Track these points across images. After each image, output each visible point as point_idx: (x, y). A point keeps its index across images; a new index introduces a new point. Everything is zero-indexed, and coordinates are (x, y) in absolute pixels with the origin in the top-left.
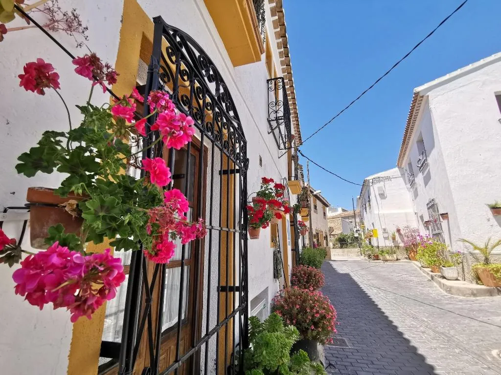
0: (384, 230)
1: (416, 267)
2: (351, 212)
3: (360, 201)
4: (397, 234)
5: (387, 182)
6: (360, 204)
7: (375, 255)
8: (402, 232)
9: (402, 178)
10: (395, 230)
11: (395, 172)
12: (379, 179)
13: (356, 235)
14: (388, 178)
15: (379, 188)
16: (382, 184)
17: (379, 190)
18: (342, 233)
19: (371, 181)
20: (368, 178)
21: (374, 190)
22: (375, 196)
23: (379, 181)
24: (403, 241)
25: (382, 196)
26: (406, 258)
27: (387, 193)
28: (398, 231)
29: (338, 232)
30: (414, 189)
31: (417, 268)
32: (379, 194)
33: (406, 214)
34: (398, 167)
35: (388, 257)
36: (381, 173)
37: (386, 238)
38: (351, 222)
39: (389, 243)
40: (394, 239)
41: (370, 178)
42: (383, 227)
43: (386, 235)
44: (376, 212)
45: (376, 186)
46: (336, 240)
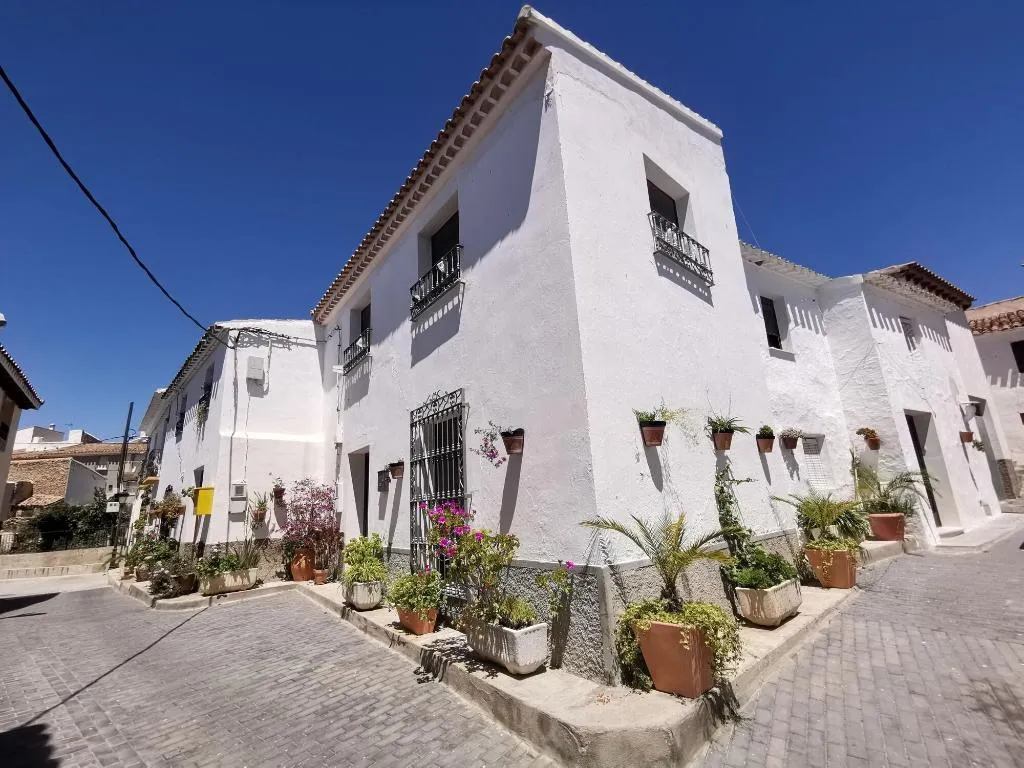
0: (239, 489)
1: (324, 608)
2: (113, 445)
3: (164, 403)
4: (271, 505)
5: (279, 352)
6: (158, 413)
7: (186, 576)
8: (287, 498)
9: (315, 352)
10: (270, 489)
11: (305, 329)
12: (259, 337)
13: (112, 508)
14: (284, 341)
15: (253, 363)
16: (264, 350)
17: (250, 367)
18: (62, 501)
19: (234, 334)
20: (225, 325)
21: (236, 364)
22: (235, 384)
23: (259, 342)
24: (283, 524)
25: (256, 386)
26: (279, 575)
27: (272, 382)
28: (279, 493)
29: (45, 498)
30: (354, 379)
31: (329, 611)
32: (249, 380)
33: (307, 446)
34: (315, 321)
35: (229, 580)
36: (269, 321)
37: (235, 517)
38: (104, 473)
39: (242, 532)
40: (259, 518)
41: (234, 325)
42: (237, 481)
43: (239, 507)
44: (225, 432)
45: (246, 353)
46: (33, 524)
